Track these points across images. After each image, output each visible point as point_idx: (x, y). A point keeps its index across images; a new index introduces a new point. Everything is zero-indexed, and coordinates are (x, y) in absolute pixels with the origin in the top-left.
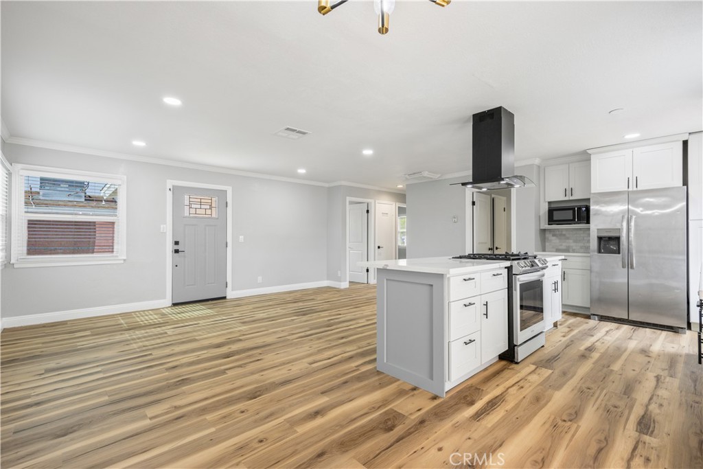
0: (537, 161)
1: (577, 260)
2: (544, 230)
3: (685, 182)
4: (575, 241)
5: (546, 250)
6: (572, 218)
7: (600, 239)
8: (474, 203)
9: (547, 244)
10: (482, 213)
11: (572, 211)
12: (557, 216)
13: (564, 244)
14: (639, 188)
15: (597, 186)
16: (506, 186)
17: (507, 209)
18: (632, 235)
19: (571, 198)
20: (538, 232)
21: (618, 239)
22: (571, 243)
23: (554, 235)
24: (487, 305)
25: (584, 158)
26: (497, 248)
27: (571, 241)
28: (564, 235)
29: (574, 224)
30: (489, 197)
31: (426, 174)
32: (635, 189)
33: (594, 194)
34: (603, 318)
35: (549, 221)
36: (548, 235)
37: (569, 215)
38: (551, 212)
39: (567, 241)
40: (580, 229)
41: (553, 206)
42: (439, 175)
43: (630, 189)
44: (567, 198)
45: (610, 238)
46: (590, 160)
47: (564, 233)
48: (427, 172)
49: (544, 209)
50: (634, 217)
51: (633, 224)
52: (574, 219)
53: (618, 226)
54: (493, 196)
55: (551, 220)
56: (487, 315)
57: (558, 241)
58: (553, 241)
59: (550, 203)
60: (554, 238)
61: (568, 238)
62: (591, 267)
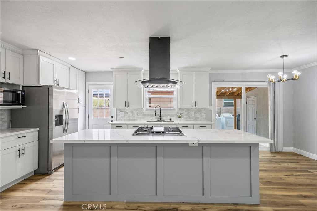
1: (31, 135)
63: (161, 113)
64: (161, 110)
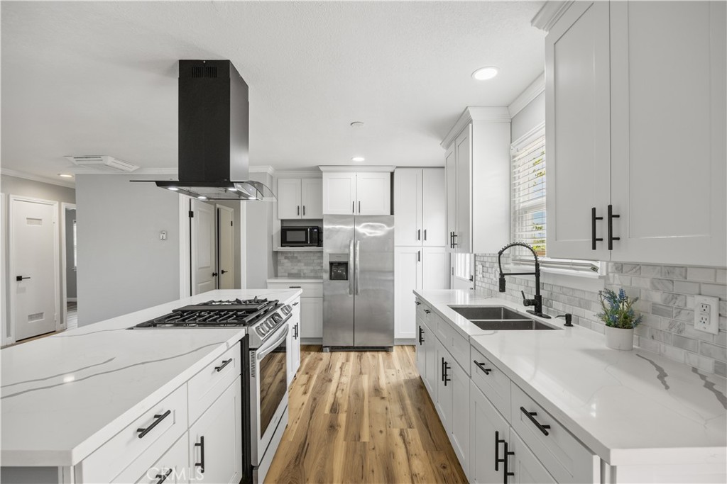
0: (270, 170)
1: (310, 287)
2: (277, 252)
3: (392, 213)
4: (306, 264)
5: (279, 274)
6: (304, 240)
7: (331, 264)
8: (191, 214)
9: (279, 268)
10: (203, 226)
11: (304, 232)
12: (291, 236)
13: (296, 268)
14: (362, 214)
15: (328, 208)
16: (236, 196)
17: (235, 223)
18: (357, 259)
19: (304, 217)
20: (271, 253)
21: (346, 264)
22: (301, 267)
23: (286, 258)
24: (202, 444)
25: (316, 174)
26: (223, 272)
27: (303, 264)
28: (296, 258)
29: (307, 246)
30: (213, 207)
31: (110, 161)
32: (358, 214)
33: (327, 215)
34: (334, 349)
35: (282, 243)
36: (280, 258)
37: (301, 236)
38: (284, 231)
39: (299, 264)
40: (311, 252)
41: (286, 225)
42: (135, 167)
43: (355, 214)
44: (299, 217)
45: (340, 264)
46: (322, 178)
47: (295, 255)
48: (113, 159)
49: (277, 227)
50: (358, 242)
51: (358, 248)
52: (306, 242)
53: (347, 251)
54: (218, 206)
55: (284, 242)
56: (202, 464)
57: (289, 264)
58: (286, 264)
59: (282, 221)
60: (286, 261)
61: (299, 261)
62: (324, 295)
63: (541, 280)
64: (537, 265)
